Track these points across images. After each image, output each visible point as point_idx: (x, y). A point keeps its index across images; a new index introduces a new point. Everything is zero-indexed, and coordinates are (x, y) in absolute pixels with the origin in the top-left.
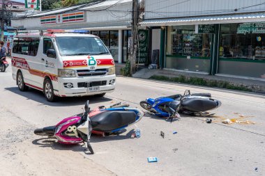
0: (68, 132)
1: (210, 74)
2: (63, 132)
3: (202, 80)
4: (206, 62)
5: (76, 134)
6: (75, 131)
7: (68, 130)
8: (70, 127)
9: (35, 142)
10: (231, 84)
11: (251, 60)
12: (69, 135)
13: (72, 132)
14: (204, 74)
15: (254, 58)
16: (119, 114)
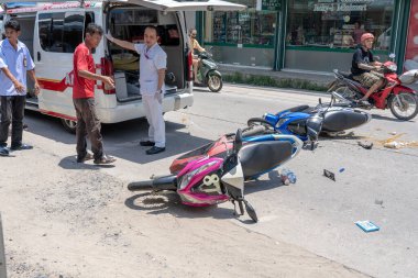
0: (205, 187)
1: (274, 69)
2: (196, 186)
3: (268, 78)
4: (267, 53)
5: (218, 189)
6: (216, 183)
7: (205, 183)
8: (207, 177)
9: (130, 203)
10: (312, 83)
11: (328, 49)
12: (207, 191)
13: (212, 186)
14: (266, 70)
15: (331, 46)
16: (269, 147)
